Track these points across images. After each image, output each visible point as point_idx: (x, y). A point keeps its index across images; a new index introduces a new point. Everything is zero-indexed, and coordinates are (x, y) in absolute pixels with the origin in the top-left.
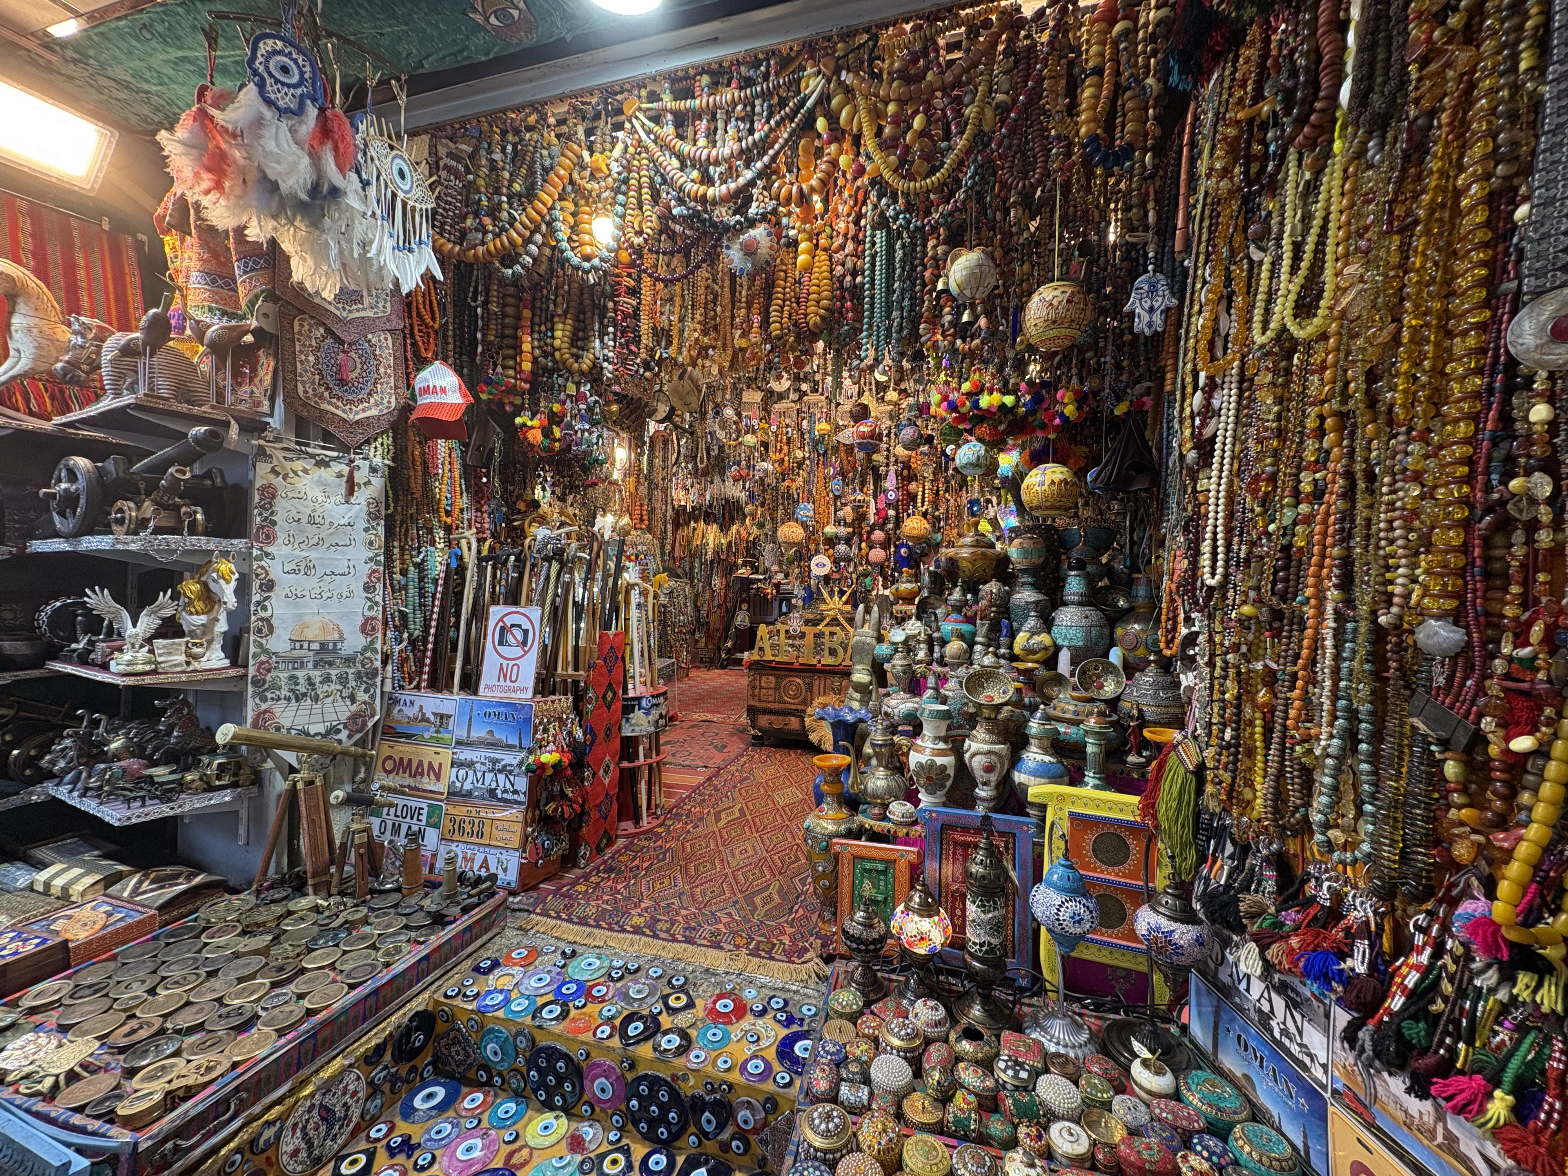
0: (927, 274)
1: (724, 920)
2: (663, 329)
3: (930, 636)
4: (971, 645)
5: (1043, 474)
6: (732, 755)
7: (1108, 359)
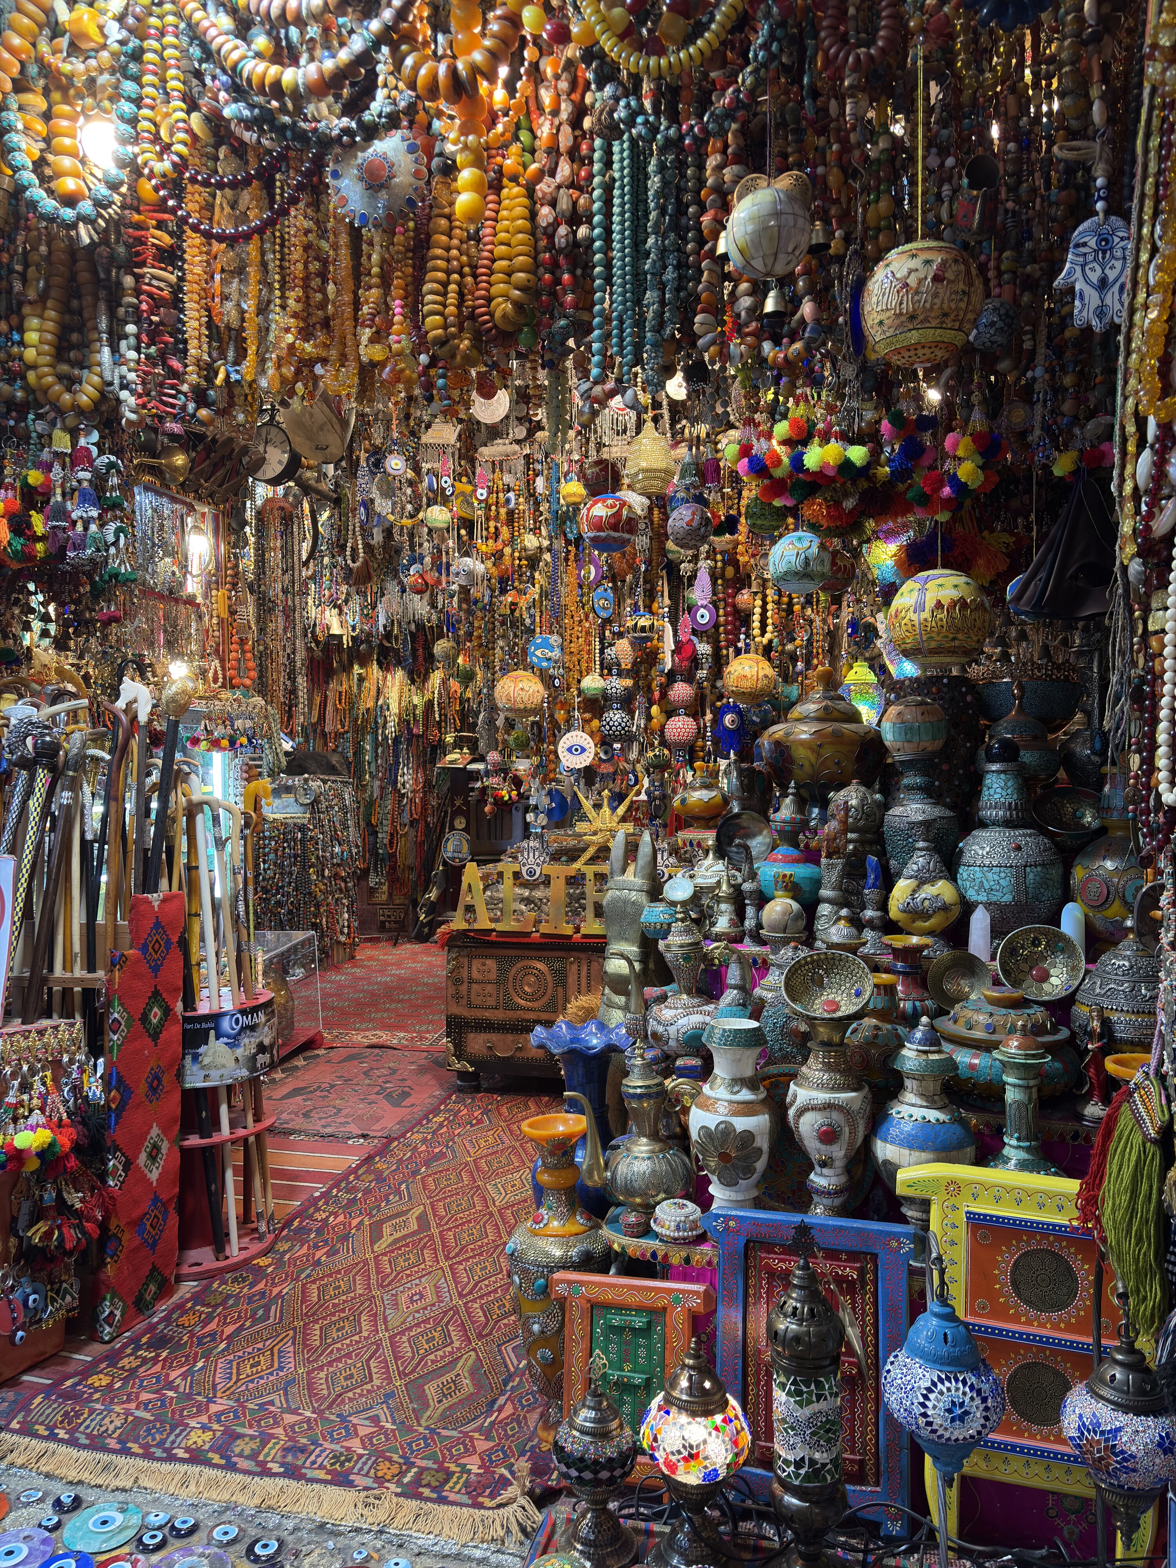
0: (706, 219)
1: (362, 1432)
2: (228, 327)
3: (737, 888)
4: (810, 907)
5: (923, 590)
6: (418, 1112)
7: (1039, 372)
